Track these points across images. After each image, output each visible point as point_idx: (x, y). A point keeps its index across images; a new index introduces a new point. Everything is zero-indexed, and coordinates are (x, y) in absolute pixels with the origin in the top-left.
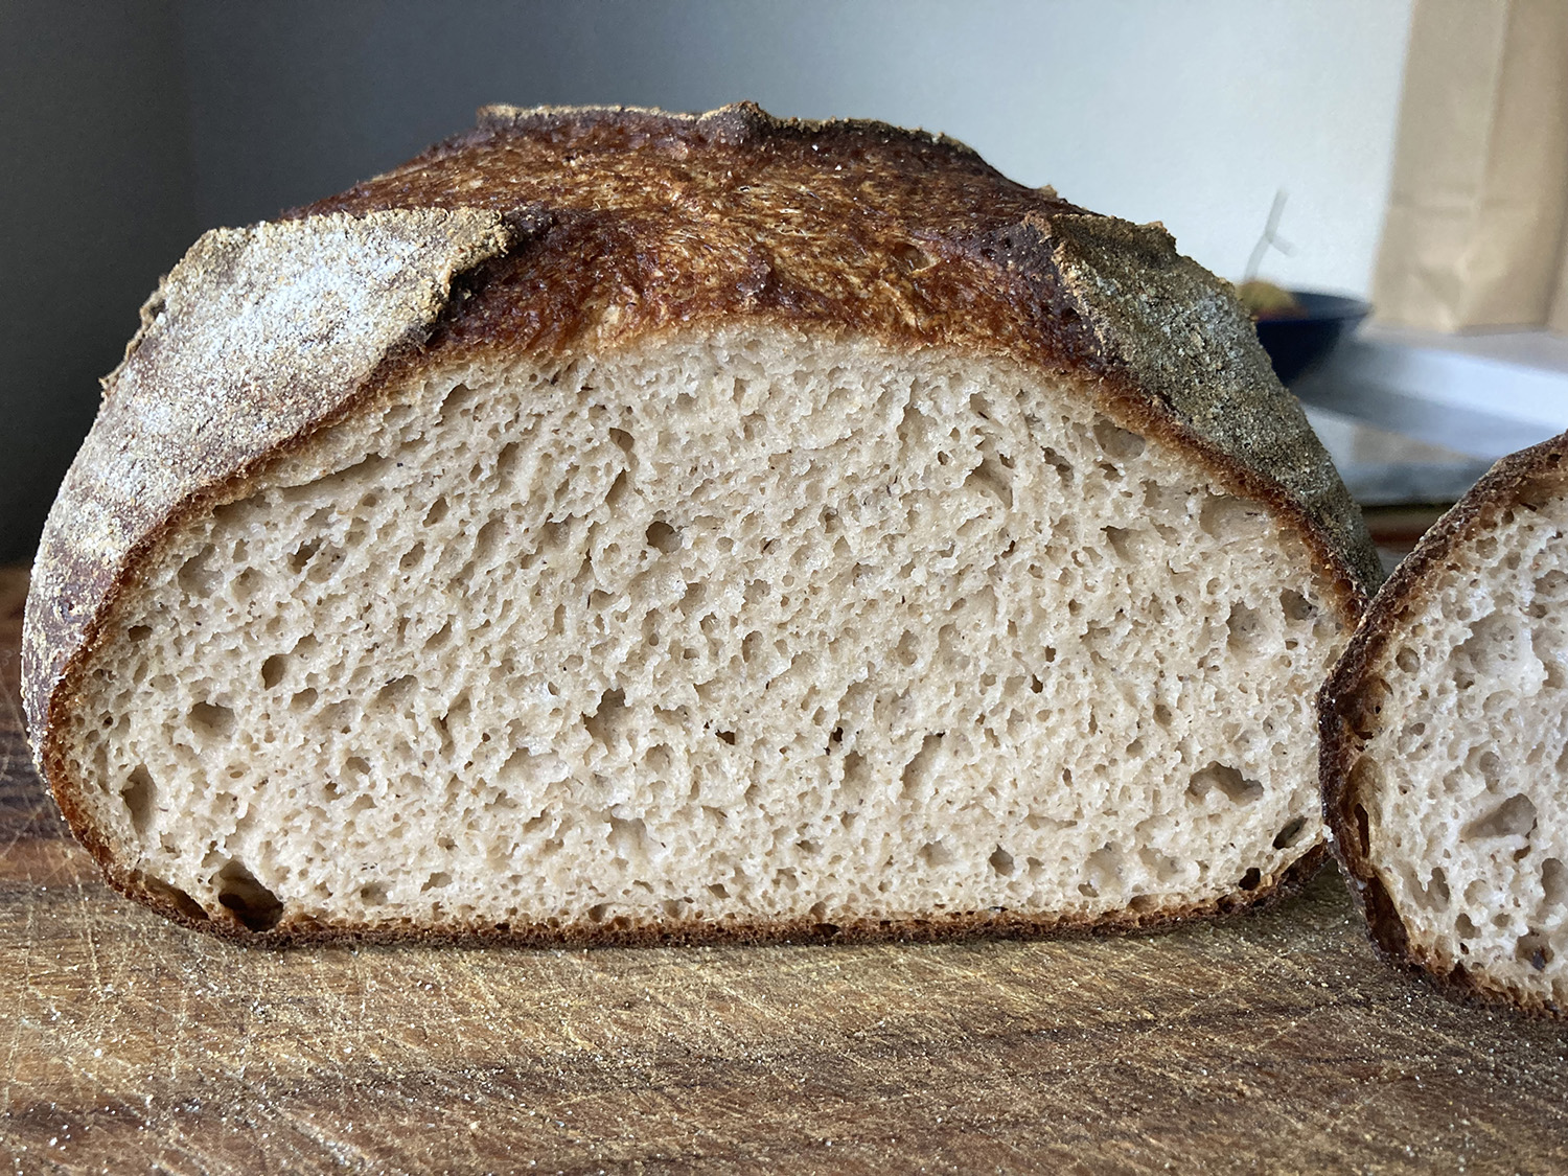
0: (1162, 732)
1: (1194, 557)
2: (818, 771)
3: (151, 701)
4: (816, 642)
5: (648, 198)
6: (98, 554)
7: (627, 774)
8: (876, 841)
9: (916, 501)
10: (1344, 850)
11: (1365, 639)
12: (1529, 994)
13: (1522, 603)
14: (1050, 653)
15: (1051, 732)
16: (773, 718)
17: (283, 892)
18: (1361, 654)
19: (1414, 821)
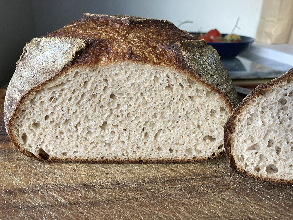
0: (199, 130)
1: (205, 101)
2: (140, 136)
3: (26, 122)
4: (140, 114)
5: (111, 36)
6: (16, 98)
7: (107, 135)
8: (150, 147)
9: (157, 91)
10: (227, 152)
11: (232, 116)
12: (256, 176)
13: (259, 111)
14: (180, 117)
15: (180, 130)
16: (132, 126)
17: (49, 154)
18: (232, 119)
19: (239, 147)
